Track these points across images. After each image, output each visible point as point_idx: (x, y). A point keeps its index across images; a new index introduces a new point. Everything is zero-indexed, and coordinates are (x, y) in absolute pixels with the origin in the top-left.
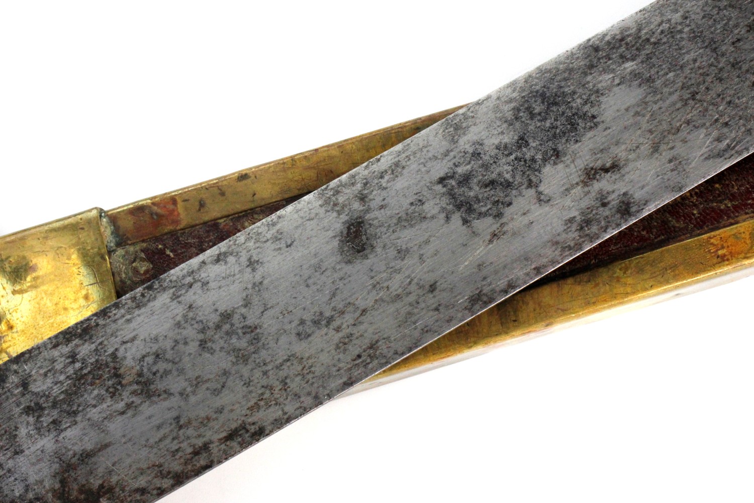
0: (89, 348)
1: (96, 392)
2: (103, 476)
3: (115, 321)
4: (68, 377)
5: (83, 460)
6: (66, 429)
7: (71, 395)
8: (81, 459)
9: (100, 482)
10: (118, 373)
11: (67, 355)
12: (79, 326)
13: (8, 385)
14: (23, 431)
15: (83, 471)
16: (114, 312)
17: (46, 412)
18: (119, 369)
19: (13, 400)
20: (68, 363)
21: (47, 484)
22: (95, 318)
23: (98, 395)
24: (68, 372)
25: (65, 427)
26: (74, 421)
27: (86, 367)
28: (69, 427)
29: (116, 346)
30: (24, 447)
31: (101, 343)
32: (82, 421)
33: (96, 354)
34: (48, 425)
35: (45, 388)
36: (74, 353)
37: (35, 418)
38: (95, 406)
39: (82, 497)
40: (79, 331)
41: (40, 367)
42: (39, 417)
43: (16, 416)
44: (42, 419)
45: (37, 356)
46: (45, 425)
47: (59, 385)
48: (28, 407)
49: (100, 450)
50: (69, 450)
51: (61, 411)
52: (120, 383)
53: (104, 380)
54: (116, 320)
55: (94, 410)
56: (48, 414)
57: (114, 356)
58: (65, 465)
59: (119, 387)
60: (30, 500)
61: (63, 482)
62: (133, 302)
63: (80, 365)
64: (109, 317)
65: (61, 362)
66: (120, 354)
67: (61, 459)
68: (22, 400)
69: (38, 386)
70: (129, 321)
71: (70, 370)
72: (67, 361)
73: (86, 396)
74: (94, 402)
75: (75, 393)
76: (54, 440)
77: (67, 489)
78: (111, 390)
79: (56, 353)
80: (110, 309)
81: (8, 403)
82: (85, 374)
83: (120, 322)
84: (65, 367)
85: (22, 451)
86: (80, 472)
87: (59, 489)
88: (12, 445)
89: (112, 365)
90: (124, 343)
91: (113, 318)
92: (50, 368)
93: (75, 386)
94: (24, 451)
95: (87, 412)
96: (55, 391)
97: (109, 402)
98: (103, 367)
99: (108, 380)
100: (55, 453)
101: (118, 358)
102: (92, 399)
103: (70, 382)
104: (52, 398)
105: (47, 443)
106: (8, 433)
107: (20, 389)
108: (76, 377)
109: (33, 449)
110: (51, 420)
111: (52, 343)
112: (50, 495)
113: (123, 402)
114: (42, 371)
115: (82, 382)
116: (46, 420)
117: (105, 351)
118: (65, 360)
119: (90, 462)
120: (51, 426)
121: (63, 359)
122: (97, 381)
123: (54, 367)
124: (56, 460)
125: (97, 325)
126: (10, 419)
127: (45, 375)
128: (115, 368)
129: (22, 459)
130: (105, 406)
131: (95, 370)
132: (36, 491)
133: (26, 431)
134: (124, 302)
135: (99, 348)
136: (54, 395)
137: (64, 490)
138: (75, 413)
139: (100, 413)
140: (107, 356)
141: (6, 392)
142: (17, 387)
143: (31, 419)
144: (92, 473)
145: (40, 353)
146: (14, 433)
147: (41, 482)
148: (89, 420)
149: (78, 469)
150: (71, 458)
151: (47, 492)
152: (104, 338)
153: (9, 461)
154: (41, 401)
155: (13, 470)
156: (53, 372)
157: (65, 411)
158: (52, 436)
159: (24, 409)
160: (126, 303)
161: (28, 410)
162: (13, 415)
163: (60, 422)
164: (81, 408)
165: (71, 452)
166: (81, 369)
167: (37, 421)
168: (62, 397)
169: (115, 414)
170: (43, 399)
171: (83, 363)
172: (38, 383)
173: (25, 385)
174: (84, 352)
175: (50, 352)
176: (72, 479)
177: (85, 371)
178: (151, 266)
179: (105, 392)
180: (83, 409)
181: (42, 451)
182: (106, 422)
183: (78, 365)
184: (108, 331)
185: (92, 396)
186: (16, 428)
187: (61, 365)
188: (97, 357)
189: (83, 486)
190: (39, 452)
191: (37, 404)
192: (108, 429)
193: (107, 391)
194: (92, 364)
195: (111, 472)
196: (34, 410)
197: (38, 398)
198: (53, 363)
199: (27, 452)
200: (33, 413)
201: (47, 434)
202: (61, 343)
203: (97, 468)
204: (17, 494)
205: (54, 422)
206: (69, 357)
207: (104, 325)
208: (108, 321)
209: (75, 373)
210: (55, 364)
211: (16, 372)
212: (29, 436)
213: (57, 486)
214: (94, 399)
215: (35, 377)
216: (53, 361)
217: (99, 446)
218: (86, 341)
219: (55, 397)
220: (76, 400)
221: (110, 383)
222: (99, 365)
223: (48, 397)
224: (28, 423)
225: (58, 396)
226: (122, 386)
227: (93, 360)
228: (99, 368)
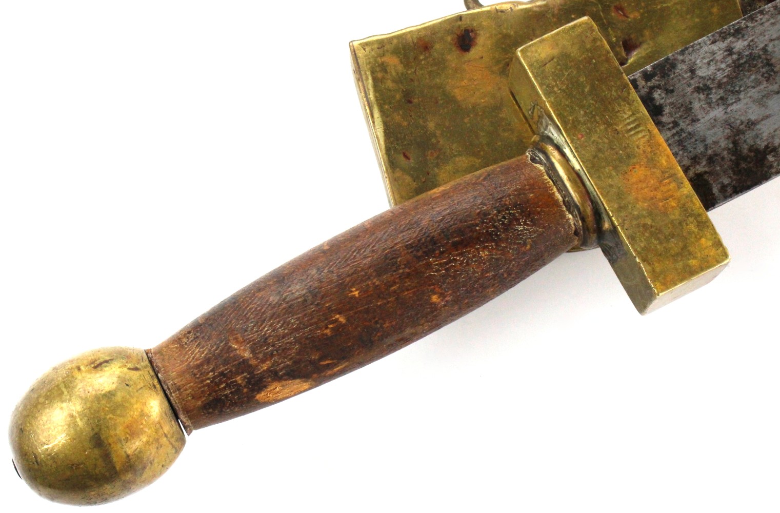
0: (742, 44)
1: (753, 77)
2: (767, 140)
3: (762, 24)
4: (728, 66)
5: (749, 127)
6: (732, 104)
7: (731, 79)
8: (748, 126)
9: (766, 143)
10: (770, 63)
11: (725, 49)
12: (731, 27)
13: (678, 71)
14: (696, 105)
15: (750, 135)
16: (760, 17)
17: (714, 91)
18: (771, 59)
19: (684, 82)
20: (726, 55)
21: (723, 143)
22: (744, 22)
23: (755, 79)
24: (727, 62)
25: (731, 102)
26: (738, 98)
27: (742, 58)
28: (735, 102)
29: (766, 43)
30: (700, 117)
31: (752, 41)
32: (745, 98)
33: (749, 49)
34: (716, 101)
35: (710, 73)
36: (731, 47)
37: (705, 95)
38: (753, 87)
39: (752, 154)
40: (732, 31)
41: (704, 58)
42: (708, 95)
43: (689, 93)
44: (711, 96)
45: (698, 50)
46: (714, 100)
47: (721, 71)
48: (698, 87)
49: (762, 120)
50: (738, 119)
51: (726, 91)
52: (773, 70)
53: (759, 68)
54: (763, 23)
55: (754, 90)
56: (716, 93)
57: (764, 49)
58: (735, 130)
59: (772, 73)
60: (710, 155)
61: (735, 143)
62: (775, 9)
63: (737, 56)
64: (757, 21)
65: (721, 54)
66: (770, 48)
67: (731, 126)
68: (692, 82)
69: (702, 72)
70: (773, 24)
71: (729, 60)
72: (725, 53)
73: (745, 80)
74: (753, 84)
75: (736, 77)
76: (723, 112)
77: (739, 148)
78: (766, 75)
79: (714, 47)
80: (756, 15)
81: (680, 84)
82: (742, 64)
83: (766, 24)
84: (724, 58)
85: (698, 120)
86: (748, 136)
87: (732, 148)
88: (689, 115)
89: (763, 57)
90: (772, 40)
91: (759, 22)
92: (711, 58)
93: (735, 72)
94: (700, 120)
95: (748, 92)
96: (718, 75)
97: (765, 84)
98: (756, 58)
99: (762, 68)
100: (726, 121)
101: (768, 52)
102: (751, 81)
103: (730, 69)
104: (717, 81)
105: (718, 113)
106: (684, 106)
107: (689, 74)
108: (735, 66)
109: (707, 118)
110: (719, 97)
111: (710, 40)
112: (725, 152)
113: (777, 85)
114: (705, 61)
115: (741, 69)
116: (714, 97)
117: (757, 47)
118: (723, 53)
119: (755, 129)
120: (720, 102)
121: (721, 52)
122: (753, 69)
123: (715, 58)
124: (727, 126)
125: (747, 27)
126: (684, 96)
127: (709, 63)
128: (767, 59)
129: (699, 125)
130: (762, 87)
131: (750, 61)
132: (714, 149)
133: (699, 105)
134: (767, 10)
135: (751, 44)
136: (718, 78)
137: (736, 149)
138: (739, 92)
139: (759, 92)
140: (759, 50)
141: (677, 76)
142: (686, 72)
143: (702, 96)
144: (758, 137)
145: (701, 47)
146: (690, 106)
147: (715, 143)
148: (750, 97)
149: (746, 133)
150: (739, 125)
151: (724, 150)
152: (754, 37)
153: (689, 127)
154: (709, 83)
155: (692, 133)
156: (714, 62)
157: (729, 91)
158: (721, 109)
159: (695, 88)
160: (769, 11)
161: (698, 90)
162: (686, 93)
163: (727, 99)
164: (742, 89)
165: (738, 122)
166: (738, 59)
167: (706, 98)
168: (725, 80)
169: (771, 93)
170: (709, 81)
171: (739, 55)
172: (704, 70)
173: (692, 71)
174: (738, 47)
175: (710, 46)
176: (742, 141)
177: (742, 61)
179: (760, 77)
180: (745, 90)
181: (715, 120)
182: (765, 99)
183: (735, 57)
184: (757, 31)
185: (750, 80)
186: (691, 103)
187: (721, 57)
188: (750, 51)
189: (752, 146)
190: (712, 121)
191: (705, 85)
192: (767, 104)
193: (762, 76)
194: (747, 56)
195: (773, 137)
196: (703, 89)
197: (706, 81)
198: (714, 55)
199: (702, 120)
200: (703, 92)
201: (717, 107)
202: (718, 40)
203: (762, 133)
204: (699, 152)
205: (722, 98)
206: (726, 51)
207: (753, 27)
208: (756, 24)
209: (733, 63)
210: (715, 55)
211: (683, 61)
212: (701, 107)
213: (731, 146)
214: (752, 82)
215: (700, 65)
216: (713, 53)
217: (761, 117)
218: (739, 39)
219: (719, 81)
220: (737, 83)
221: (764, 70)
222: (752, 57)
223: (713, 80)
224: (700, 99)
225: (722, 80)
226: (775, 72)
227: (747, 53)
228: (753, 59)
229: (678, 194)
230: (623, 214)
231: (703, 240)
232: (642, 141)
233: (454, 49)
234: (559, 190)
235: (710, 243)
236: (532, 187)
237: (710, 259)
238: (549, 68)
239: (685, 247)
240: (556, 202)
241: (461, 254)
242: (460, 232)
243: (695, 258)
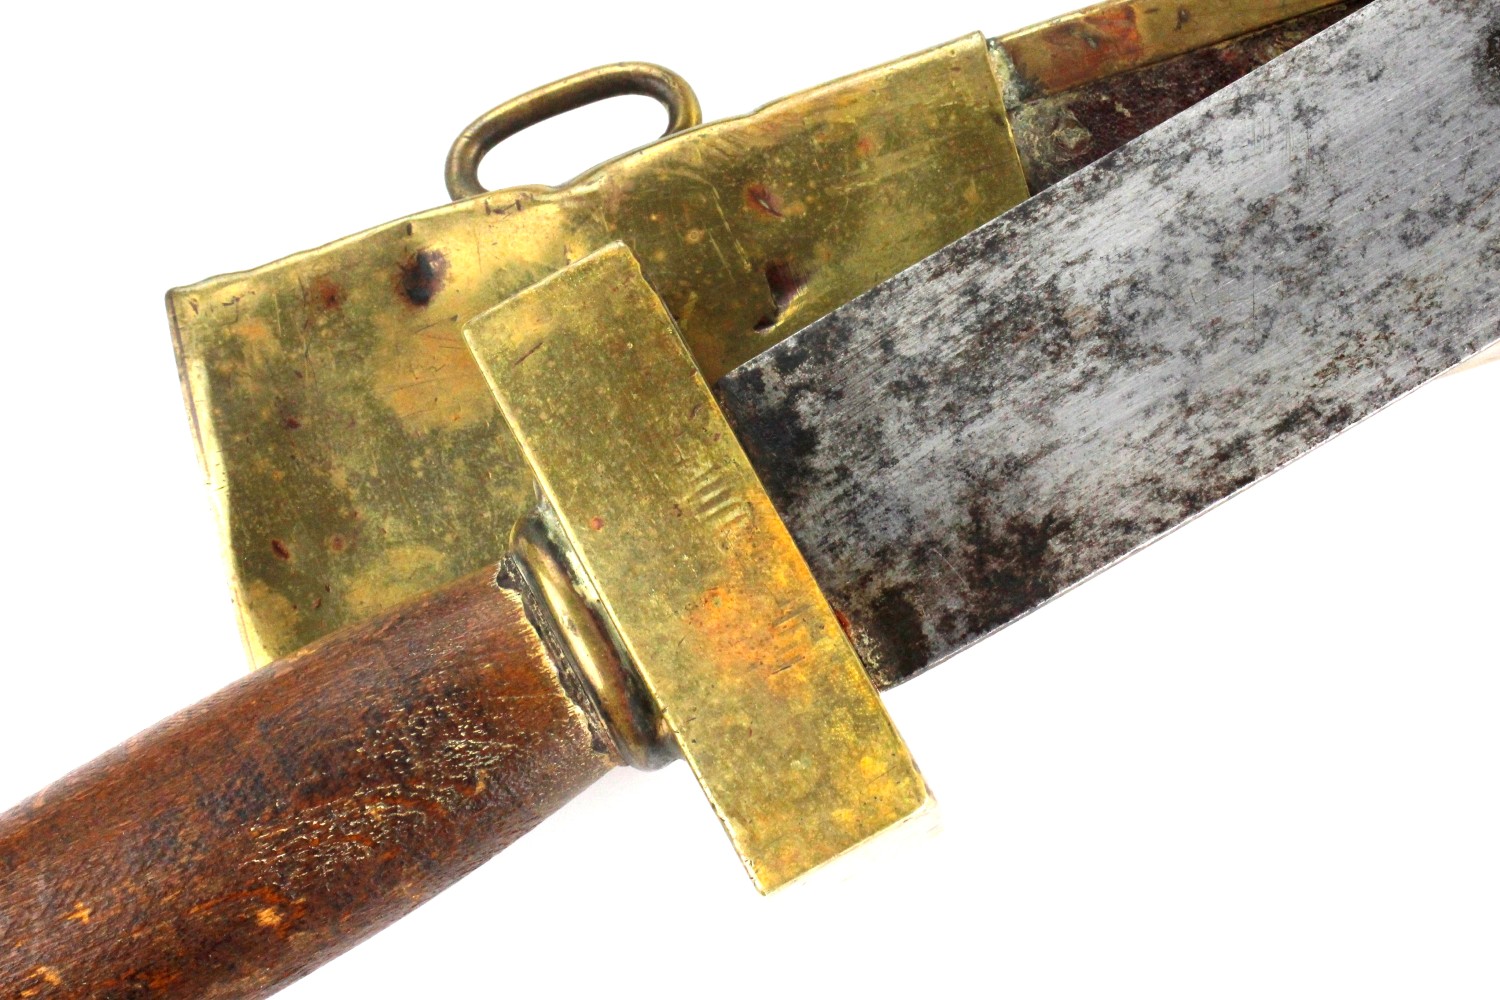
0: (1002, 276)
1: (1022, 353)
2: (1049, 502)
3: (1047, 226)
4: (966, 329)
5: (1010, 474)
6: (972, 420)
7: (974, 359)
8: (1006, 471)
9: (1046, 512)
10: (1062, 318)
11: (962, 290)
12: (978, 237)
13: (854, 346)
14: (891, 426)
15: (1012, 492)
16: (1043, 210)
17: (932, 391)
18: (1064, 310)
19: (867, 371)
20: (964, 304)
21: (949, 515)
22: (1008, 222)
23: (1027, 359)
24: (966, 320)
25: (970, 415)
26: (987, 404)
27: (1000, 309)
28: (979, 415)
29: (1053, 271)
30: (897, 454)
31: (1024, 267)
32: (1002, 405)
33: (1017, 286)
34: (938, 415)
35: (925, 348)
36: (975, 285)
37: (913, 402)
38: (1023, 378)
39: (1015, 537)
40: (979, 246)
41: (913, 313)
42: (919, 400)
43: (876, 399)
44: (925, 404)
45: (903, 293)
46: (932, 413)
47: (951, 343)
48: (898, 384)
49: (1040, 455)
50: (982, 457)
51: (960, 389)
52: (1067, 336)
53: (1037, 331)
54: (1049, 225)
55: (1024, 386)
56: (936, 395)
57: (1051, 287)
58: (976, 483)
59: (1066, 343)
60: (918, 545)
61: (977, 513)
62: (1078, 190)
63: (988, 306)
64: (1035, 220)
65: (952, 303)
66: (1062, 284)
67: (968, 474)
68: (885, 370)
69: (908, 348)
70: (1073, 225)
71: (970, 316)
72: (963, 300)
73: (1004, 361)
74: (1021, 372)
75: (984, 357)
76: (951, 440)
77: (984, 525)
78: (1051, 348)
79: (939, 286)
80: (1036, 205)
81: (857, 378)
82: (999, 322)
83: (1057, 227)
84: (960, 310)
85: (895, 461)
86: (1005, 495)
87: (969, 525)
88: (874, 451)
89: (1048, 304)
90: (1069, 264)
91: (1042, 222)
92: (930, 313)
93: (981, 344)
94: (898, 461)
95: (1009, 390)
96: (944, 353)
97: (1049, 370)
98: (1032, 309)
99: (1045, 332)
100: (957, 463)
101: (1059, 292)
102: (1017, 365)
103: (971, 337)
104: (941, 365)
105: (940, 443)
106: (864, 430)
107: (878, 353)
108: (983, 328)
109: (916, 455)
110: (943, 405)
111: (929, 269)
112: (954, 536)
113: (1076, 370)
114: (916, 320)
115: (995, 336)
116: (933, 405)
117: (1033, 281)
118: (957, 299)
119: (1022, 478)
120: (945, 416)
121: (954, 297)
122: (1024, 334)
123: (939, 311)
124: (959, 474)
125: (1013, 235)
126: (865, 405)
127: (924, 325)
128: (1055, 310)
129: (895, 474)
130: (1042, 376)
131: (1017, 315)
132: (928, 529)
133: (899, 425)
134: (1060, 192)
135: (1021, 274)
136: (944, 360)
137: (979, 528)
138: (987, 391)
139: (1034, 389)
140: (1039, 288)
141: (852, 358)
142: (873, 348)
143: (905, 404)
144: (1028, 496)
145: (910, 288)
146: (876, 429)
147: (933, 514)
148: (1014, 402)
149: (1002, 489)
150: (987, 471)
151: (950, 530)
152: (1028, 257)
153: (872, 479)
154: (921, 373)
155: (880, 493)
156: (937, 321)
157: (968, 389)
158: (947, 433)
159: (890, 386)
160: (1065, 194)
161: (898, 389)
162: (870, 399)
163: (960, 408)
164: (996, 383)
165: (985, 462)
166: (991, 313)
167: (916, 407)
168: (959, 363)
169: (1062, 391)
170: (924, 367)
171: (993, 304)
172: (911, 341)
173: (887, 345)
174: (992, 283)
175: (928, 285)
176: (993, 507)
177: (998, 317)
178: (1089, 135)
179: (1040, 354)
180: (1002, 385)
181: (932, 460)
182: (1047, 406)
183: (984, 307)
184: (1035, 244)
185: (1016, 360)
186: (879, 421)
187: (953, 308)
188: (1018, 292)
189: (1014, 519)
190: (926, 462)
191: (914, 377)
192: (1052, 417)
193: (1044, 350)
194: (1010, 304)
195: (1063, 494)
196: (910, 387)
197: (915, 367)
198: (936, 304)
199: (903, 462)
200: (908, 395)
201: (938, 429)
202: (949, 269)
203: (1039, 487)
204: (894, 537)
205: (949, 408)
206: (964, 294)
207: (1027, 234)
208: (1033, 226)
209: (979, 322)
210: (940, 305)
211: (867, 322)
212: (903, 432)
213: (966, 519)
214: (1020, 365)
215: (904, 331)
216: (936, 301)
217: (1038, 449)
218: (994, 263)
219: (946, 365)
220: (987, 369)
221: (1048, 336)
222: (1023, 307)
223: (932, 364)
224: (900, 411)
225: (951, 363)
226: (1071, 341)
227: (1011, 297)
228: (1025, 312)
229: (812, 654)
230: (686, 705)
231: (867, 760)
232: (734, 531)
233: (395, 298)
234: (552, 651)
235: (881, 767)
236: (491, 646)
237: (881, 805)
238: (529, 368)
239: (824, 780)
240: (543, 681)
241: (324, 813)
242: (323, 761)
243: (847, 804)
